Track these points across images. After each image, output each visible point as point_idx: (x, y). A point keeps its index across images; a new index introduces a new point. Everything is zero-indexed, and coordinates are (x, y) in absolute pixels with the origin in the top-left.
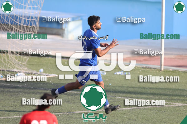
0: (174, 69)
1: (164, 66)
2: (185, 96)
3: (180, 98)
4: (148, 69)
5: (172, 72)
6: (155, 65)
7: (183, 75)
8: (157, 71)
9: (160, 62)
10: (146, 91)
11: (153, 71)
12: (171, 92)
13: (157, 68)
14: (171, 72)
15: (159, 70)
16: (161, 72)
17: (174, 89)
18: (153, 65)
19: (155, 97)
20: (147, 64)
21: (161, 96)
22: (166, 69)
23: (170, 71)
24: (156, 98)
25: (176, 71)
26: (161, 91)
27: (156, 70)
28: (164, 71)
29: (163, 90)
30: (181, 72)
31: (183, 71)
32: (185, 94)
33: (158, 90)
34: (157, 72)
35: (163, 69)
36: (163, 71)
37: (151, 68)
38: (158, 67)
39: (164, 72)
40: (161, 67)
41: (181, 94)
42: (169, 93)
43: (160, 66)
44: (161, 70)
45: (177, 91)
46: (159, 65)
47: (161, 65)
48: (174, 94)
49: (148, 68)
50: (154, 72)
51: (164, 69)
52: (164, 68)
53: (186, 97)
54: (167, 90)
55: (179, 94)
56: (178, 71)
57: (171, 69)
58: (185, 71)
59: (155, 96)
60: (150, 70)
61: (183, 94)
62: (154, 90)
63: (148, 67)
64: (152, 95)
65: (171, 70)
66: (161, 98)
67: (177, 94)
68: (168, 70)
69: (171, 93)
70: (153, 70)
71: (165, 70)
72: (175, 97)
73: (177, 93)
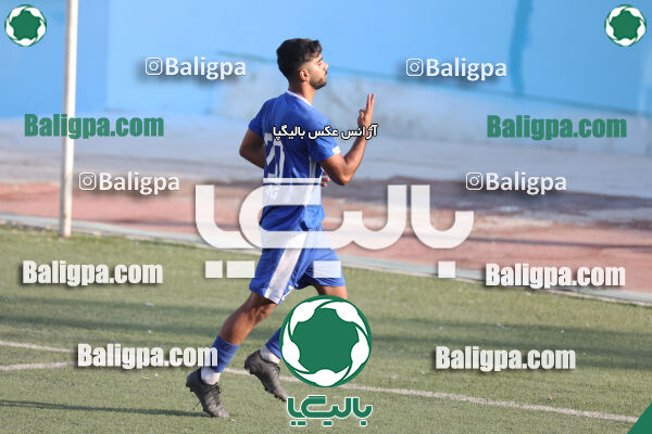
0: (108, 232)
1: (73, 219)
2: (149, 328)
3: (128, 335)
4: (15, 232)
5: (101, 241)
6: (39, 216)
7: (139, 253)
8: (46, 237)
9: (57, 206)
10: (9, 310)
11: (34, 237)
12: (97, 316)
13: (48, 227)
14: (97, 243)
15: (55, 234)
16: (61, 240)
17: (108, 304)
18: (33, 215)
19: (39, 332)
20: (12, 213)
21: (63, 327)
22: (79, 231)
23: (94, 240)
24: (42, 335)
25: (115, 237)
26: (60, 312)
27: (44, 233)
28: (72, 238)
29: (69, 307)
30: (135, 241)
31: (143, 239)
32: (146, 323)
33: (50, 306)
34: (46, 243)
35: (67, 231)
36: (69, 239)
37: (26, 228)
38: (51, 222)
39: (72, 242)
40: (62, 224)
41: (134, 321)
42: (89, 317)
43: (56, 221)
44: (60, 234)
45: (118, 311)
46: (55, 217)
47: (63, 217)
48: (108, 321)
49: (16, 227)
50: (38, 240)
51: (72, 232)
52: (72, 227)
53: (150, 332)
54: (81, 306)
55: (127, 322)
56: (123, 237)
57: (98, 229)
58: (148, 239)
59: (40, 329)
60: (22, 233)
61: (139, 322)
62: (35, 307)
63: (14, 223)
64: (30, 324)
65: (97, 234)
66: (60, 334)
67: (119, 322)
68: (87, 236)
69: (96, 319)
70: (34, 233)
71: (76, 235)
72: (113, 334)
73: (118, 318)
